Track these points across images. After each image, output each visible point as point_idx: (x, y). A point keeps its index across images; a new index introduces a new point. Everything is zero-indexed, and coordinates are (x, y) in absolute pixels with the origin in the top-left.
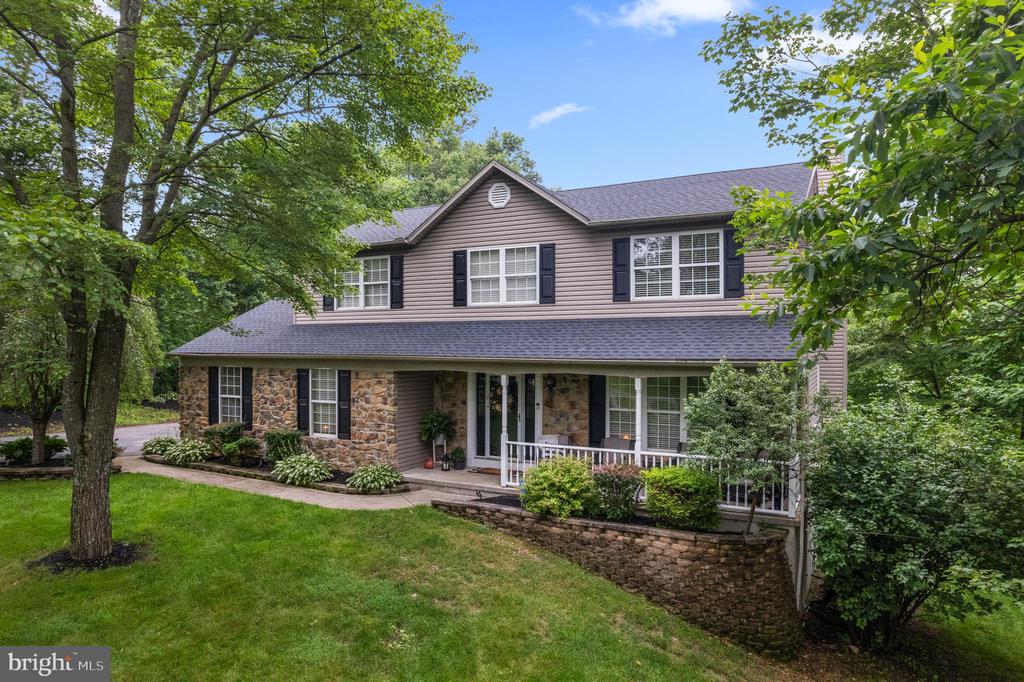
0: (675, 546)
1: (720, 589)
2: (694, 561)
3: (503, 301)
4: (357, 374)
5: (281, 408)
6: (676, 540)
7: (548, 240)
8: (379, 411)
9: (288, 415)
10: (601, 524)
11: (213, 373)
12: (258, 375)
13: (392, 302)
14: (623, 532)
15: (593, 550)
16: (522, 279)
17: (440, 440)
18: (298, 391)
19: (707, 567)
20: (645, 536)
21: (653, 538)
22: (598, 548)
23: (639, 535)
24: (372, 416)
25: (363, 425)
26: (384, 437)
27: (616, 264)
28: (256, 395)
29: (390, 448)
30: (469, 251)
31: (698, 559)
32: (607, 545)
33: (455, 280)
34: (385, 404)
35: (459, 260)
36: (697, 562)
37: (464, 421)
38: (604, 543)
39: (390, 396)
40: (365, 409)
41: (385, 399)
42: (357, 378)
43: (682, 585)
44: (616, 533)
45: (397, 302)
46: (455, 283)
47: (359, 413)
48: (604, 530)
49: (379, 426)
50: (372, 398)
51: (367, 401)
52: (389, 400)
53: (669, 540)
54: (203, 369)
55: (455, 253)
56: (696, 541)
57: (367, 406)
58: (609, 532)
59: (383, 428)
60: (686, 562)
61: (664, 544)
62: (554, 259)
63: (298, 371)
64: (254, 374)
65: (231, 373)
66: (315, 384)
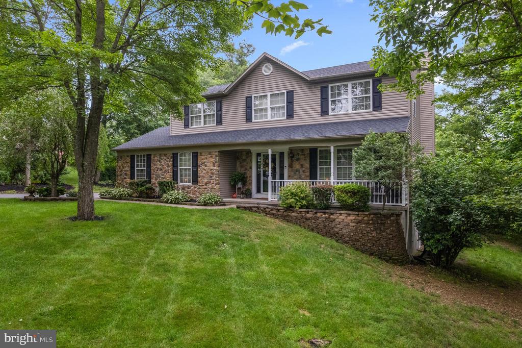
0: (348, 218)
1: (370, 235)
2: (357, 223)
3: (269, 118)
4: (201, 153)
5: (165, 172)
6: (349, 215)
7: (290, 89)
8: (212, 170)
9: (168, 175)
10: (315, 211)
11: (132, 158)
12: (154, 157)
13: (217, 122)
14: (325, 213)
15: (311, 222)
16: (278, 108)
17: (240, 185)
18: (173, 163)
19: (363, 226)
20: (335, 214)
21: (338, 215)
22: (314, 221)
23: (332, 214)
24: (208, 172)
25: (204, 177)
26: (214, 182)
27: (322, 98)
28: (153, 167)
29: (217, 187)
30: (253, 96)
31: (359, 222)
32: (317, 220)
33: (247, 110)
34: (214, 166)
35: (249, 100)
36: (359, 224)
37: (251, 177)
38: (316, 219)
39: (216, 162)
40: (205, 170)
41: (214, 164)
42: (201, 155)
43: (352, 234)
44: (322, 214)
45: (219, 122)
46: (247, 112)
47: (202, 172)
48: (316, 213)
49: (211, 177)
50: (208, 164)
51: (206, 166)
52: (216, 164)
53: (346, 215)
54: (128, 156)
55: (247, 98)
56: (358, 215)
57: (205, 168)
58: (318, 213)
59: (213, 178)
60: (354, 224)
61: (344, 217)
62: (293, 97)
63: (173, 154)
64: (152, 157)
65: (141, 157)
66: (181, 159)
